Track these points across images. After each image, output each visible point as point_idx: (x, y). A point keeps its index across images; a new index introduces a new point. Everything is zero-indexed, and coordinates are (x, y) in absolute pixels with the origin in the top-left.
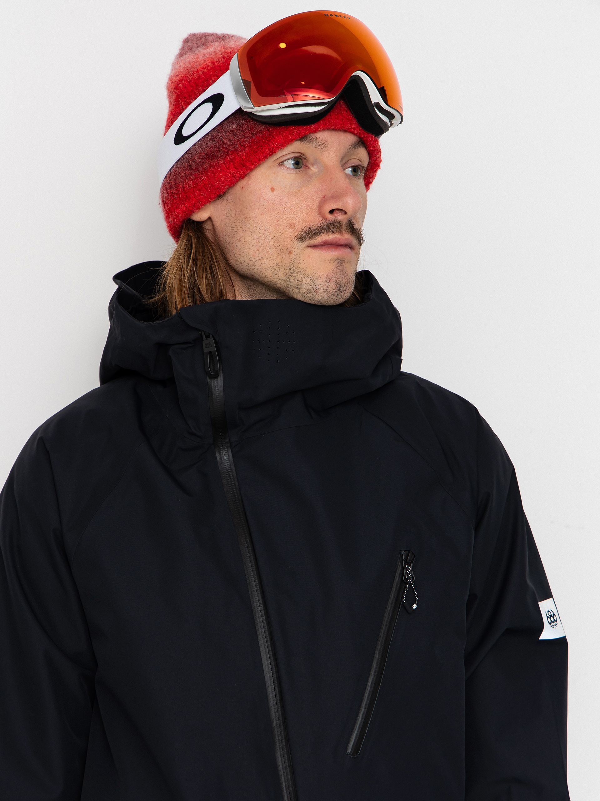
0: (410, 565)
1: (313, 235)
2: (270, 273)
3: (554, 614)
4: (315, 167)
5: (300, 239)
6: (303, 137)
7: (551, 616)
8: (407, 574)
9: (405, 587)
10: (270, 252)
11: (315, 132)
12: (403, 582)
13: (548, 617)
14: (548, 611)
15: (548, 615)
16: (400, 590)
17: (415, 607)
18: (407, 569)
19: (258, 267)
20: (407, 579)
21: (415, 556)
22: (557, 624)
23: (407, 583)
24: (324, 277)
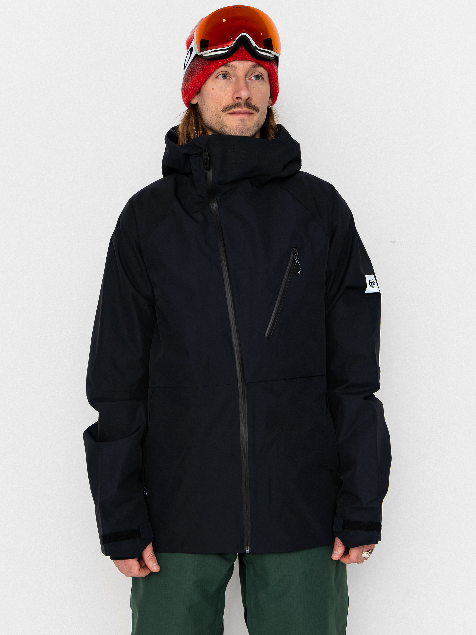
0: (297, 254)
1: (229, 109)
2: (216, 126)
3: (374, 282)
4: (234, 78)
5: (224, 111)
6: (224, 64)
7: (372, 282)
8: (296, 258)
9: (295, 264)
10: (214, 118)
11: (230, 62)
12: (294, 261)
13: (370, 282)
14: (371, 280)
15: (370, 281)
16: (292, 265)
17: (299, 272)
18: (295, 256)
19: (211, 124)
20: (296, 260)
21: (300, 250)
22: (375, 286)
23: (296, 262)
24: (235, 127)
